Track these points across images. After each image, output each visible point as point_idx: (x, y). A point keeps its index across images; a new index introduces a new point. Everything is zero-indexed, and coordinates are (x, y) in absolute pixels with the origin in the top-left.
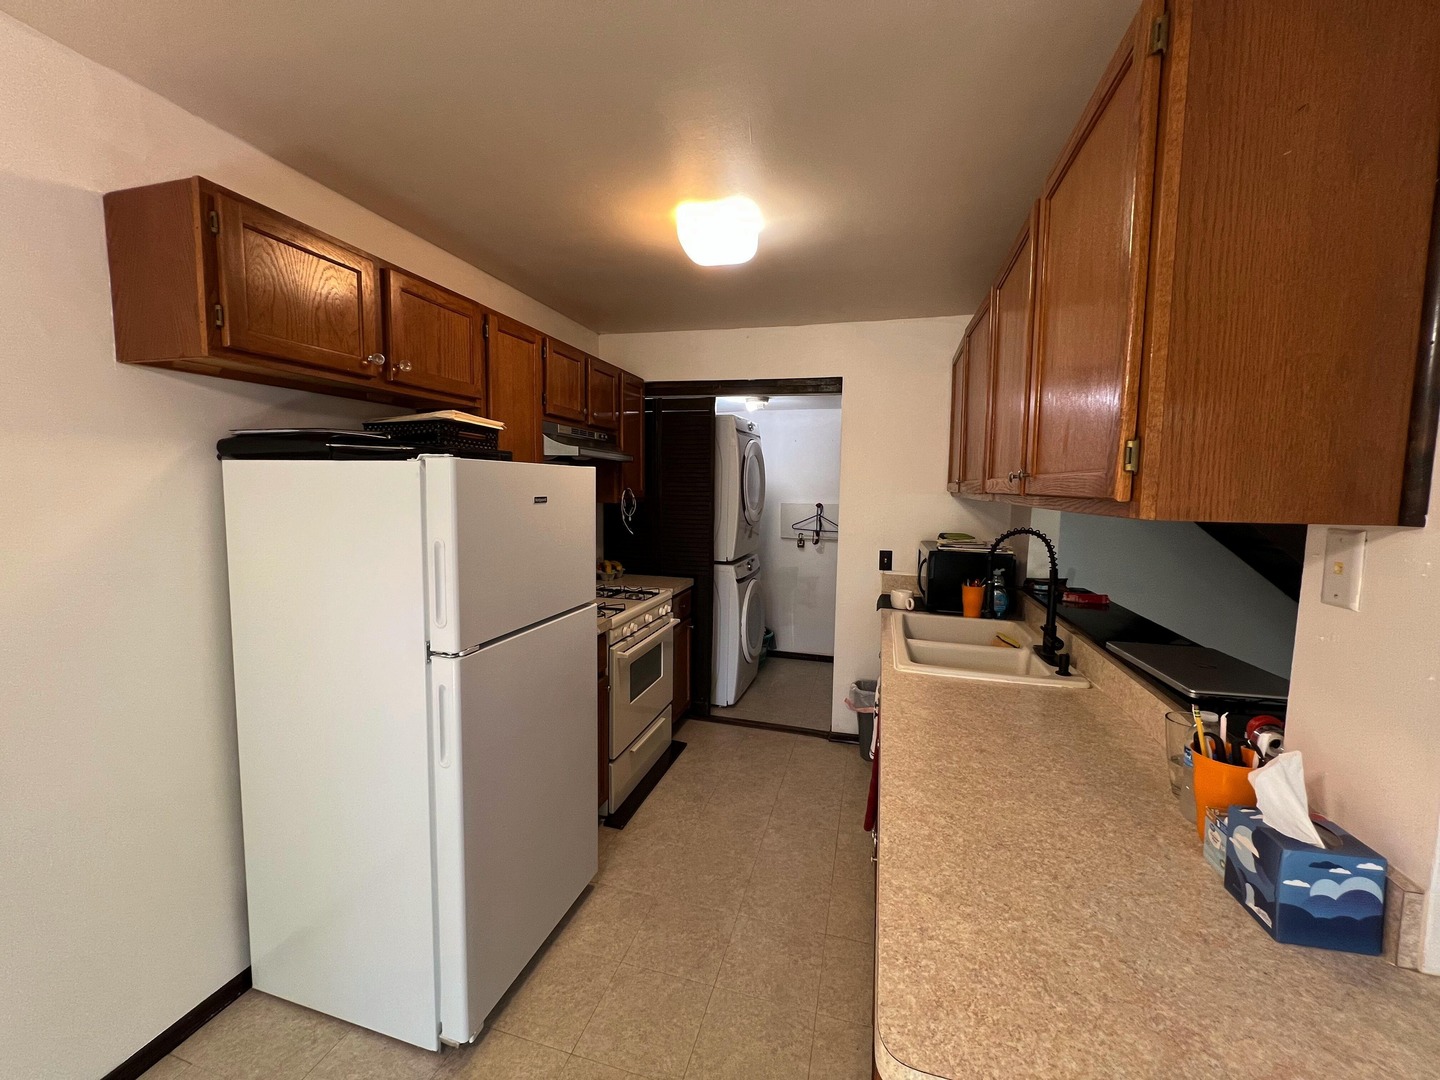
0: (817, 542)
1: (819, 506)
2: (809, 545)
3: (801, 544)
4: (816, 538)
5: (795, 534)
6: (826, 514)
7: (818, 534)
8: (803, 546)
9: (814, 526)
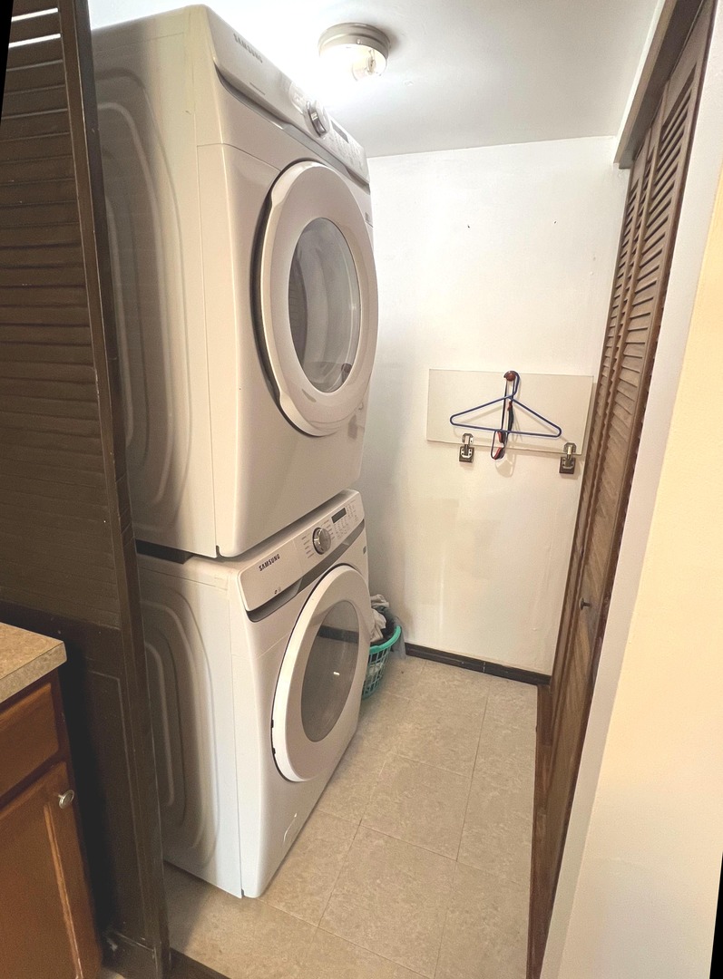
0: (500, 455)
1: (512, 377)
2: (483, 458)
3: (467, 453)
4: (499, 445)
5: (456, 436)
6: (522, 396)
7: (503, 438)
8: (470, 461)
9: (495, 419)
